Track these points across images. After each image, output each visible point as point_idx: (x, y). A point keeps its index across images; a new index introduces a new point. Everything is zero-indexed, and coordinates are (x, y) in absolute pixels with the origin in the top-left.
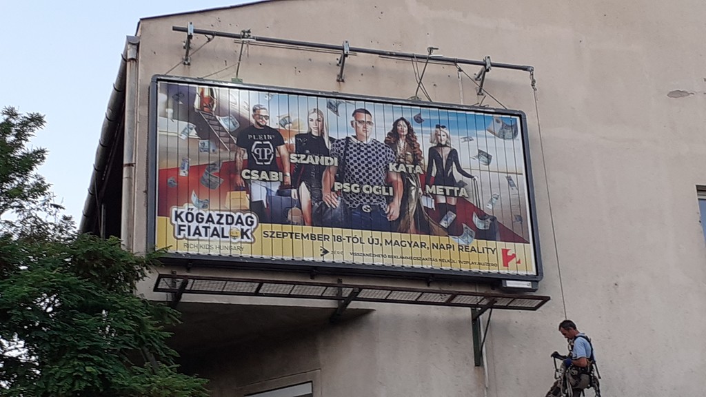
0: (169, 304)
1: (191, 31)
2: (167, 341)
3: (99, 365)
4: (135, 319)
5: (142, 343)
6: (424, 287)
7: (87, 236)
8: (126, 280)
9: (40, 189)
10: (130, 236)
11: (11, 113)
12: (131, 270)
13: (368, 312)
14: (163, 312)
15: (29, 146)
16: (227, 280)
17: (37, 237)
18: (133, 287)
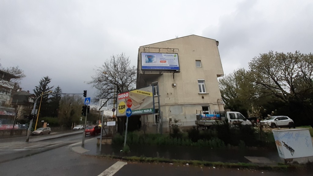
1: (144, 47)
13: (163, 74)
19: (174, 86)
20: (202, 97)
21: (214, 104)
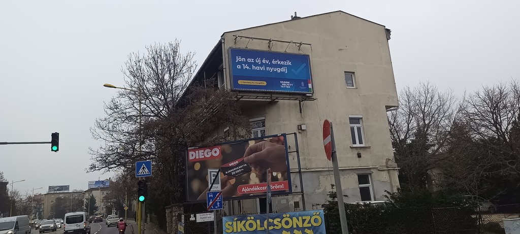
1: (236, 36)
6: (290, 96)
13: (278, 102)
19: (301, 129)
20: (358, 154)
21: (379, 170)
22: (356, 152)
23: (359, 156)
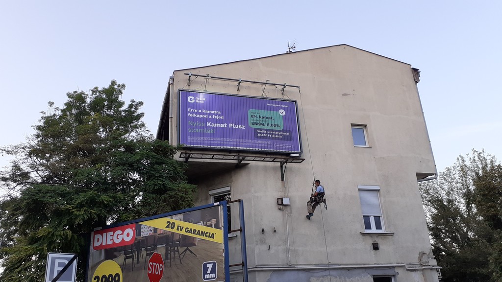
0: (185, 162)
1: (190, 75)
2: (184, 173)
3: (162, 181)
4: (174, 167)
5: (176, 174)
6: (266, 156)
7: (158, 140)
8: (171, 154)
9: (143, 125)
10: (172, 140)
11: (133, 101)
12: (172, 151)
13: (248, 164)
14: (183, 164)
15: (139, 112)
16: (203, 154)
17: (142, 141)
18: (173, 157)
19: (282, 204)
20: (373, 244)
21: (408, 270)
22: (370, 241)
23: (376, 247)
